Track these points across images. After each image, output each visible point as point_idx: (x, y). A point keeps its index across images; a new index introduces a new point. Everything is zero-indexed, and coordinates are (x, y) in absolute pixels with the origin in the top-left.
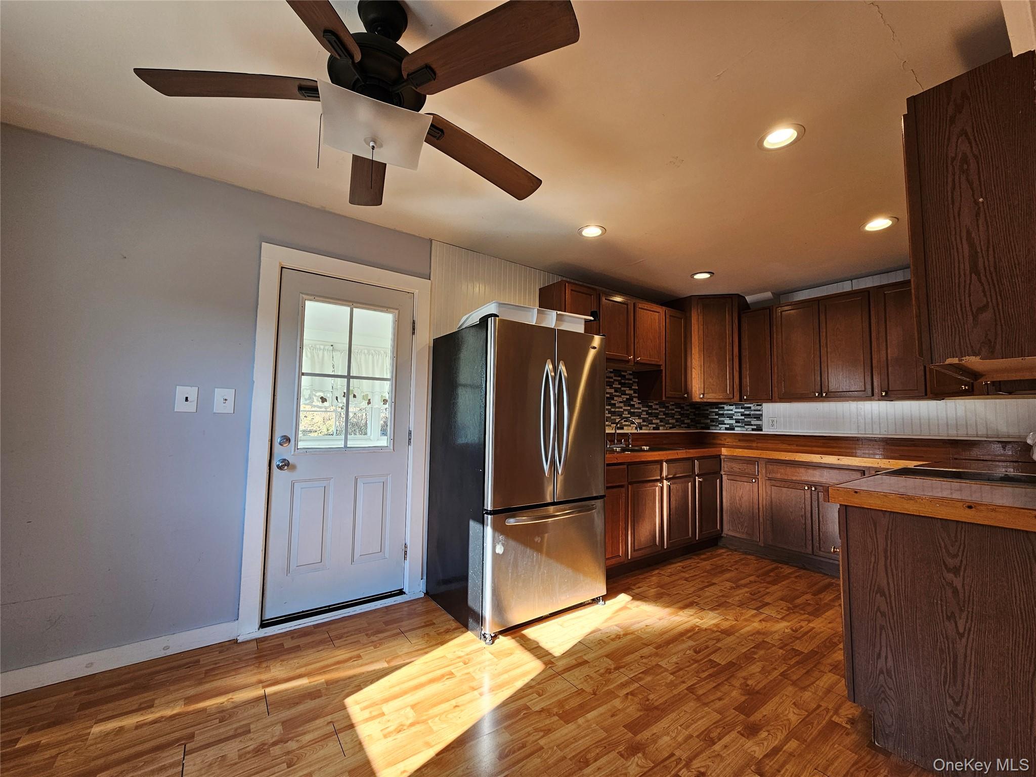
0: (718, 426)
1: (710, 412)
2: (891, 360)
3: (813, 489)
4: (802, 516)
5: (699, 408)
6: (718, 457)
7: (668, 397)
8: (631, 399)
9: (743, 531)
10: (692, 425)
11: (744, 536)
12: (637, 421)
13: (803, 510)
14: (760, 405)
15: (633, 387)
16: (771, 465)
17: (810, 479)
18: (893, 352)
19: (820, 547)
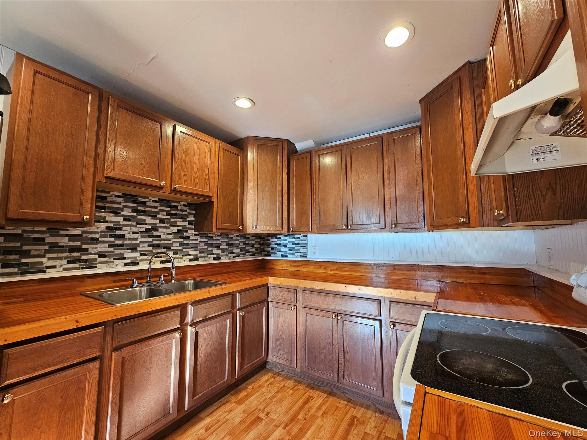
0: (276, 253)
1: (271, 242)
2: (399, 196)
3: (339, 318)
4: (330, 343)
5: (264, 238)
6: (266, 286)
7: (219, 229)
8: (185, 230)
9: (284, 357)
10: (256, 253)
11: (284, 362)
12: (192, 252)
13: (331, 337)
14: (306, 236)
15: (188, 219)
16: (307, 293)
17: (337, 308)
18: (401, 189)
19: (344, 375)
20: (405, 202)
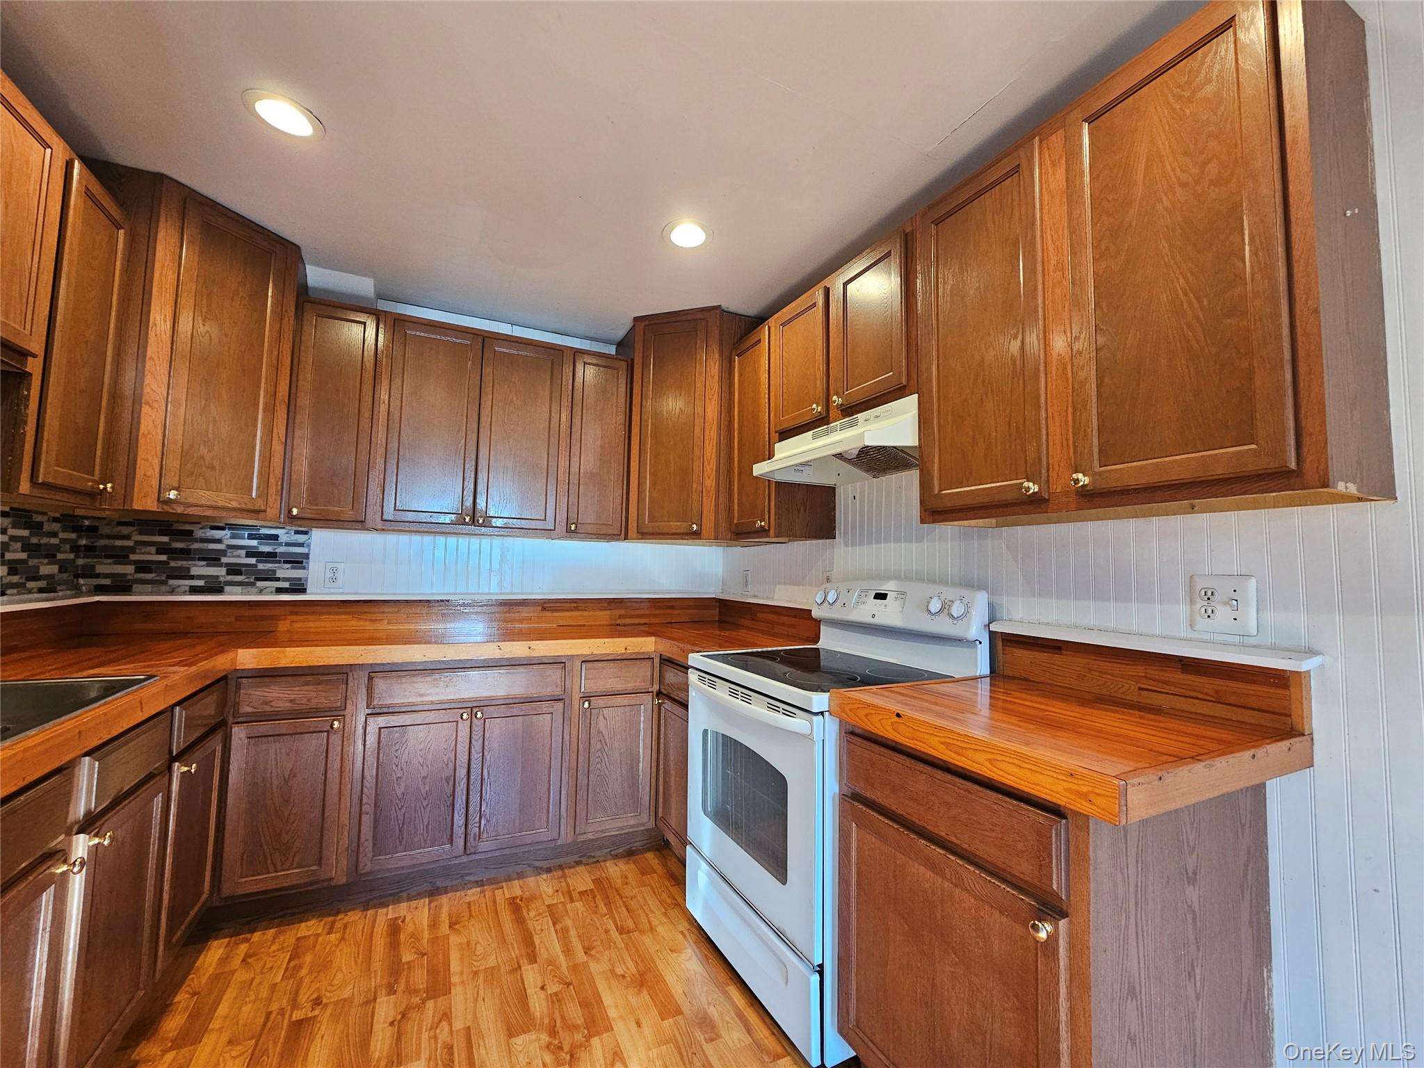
0: (163, 583)
1: (139, 543)
2: (585, 472)
3: (479, 714)
4: (447, 779)
14: (306, 533)
20: (594, 486)
